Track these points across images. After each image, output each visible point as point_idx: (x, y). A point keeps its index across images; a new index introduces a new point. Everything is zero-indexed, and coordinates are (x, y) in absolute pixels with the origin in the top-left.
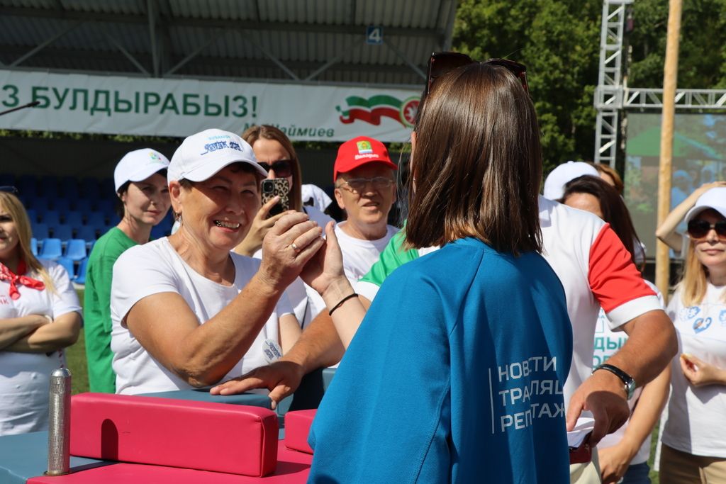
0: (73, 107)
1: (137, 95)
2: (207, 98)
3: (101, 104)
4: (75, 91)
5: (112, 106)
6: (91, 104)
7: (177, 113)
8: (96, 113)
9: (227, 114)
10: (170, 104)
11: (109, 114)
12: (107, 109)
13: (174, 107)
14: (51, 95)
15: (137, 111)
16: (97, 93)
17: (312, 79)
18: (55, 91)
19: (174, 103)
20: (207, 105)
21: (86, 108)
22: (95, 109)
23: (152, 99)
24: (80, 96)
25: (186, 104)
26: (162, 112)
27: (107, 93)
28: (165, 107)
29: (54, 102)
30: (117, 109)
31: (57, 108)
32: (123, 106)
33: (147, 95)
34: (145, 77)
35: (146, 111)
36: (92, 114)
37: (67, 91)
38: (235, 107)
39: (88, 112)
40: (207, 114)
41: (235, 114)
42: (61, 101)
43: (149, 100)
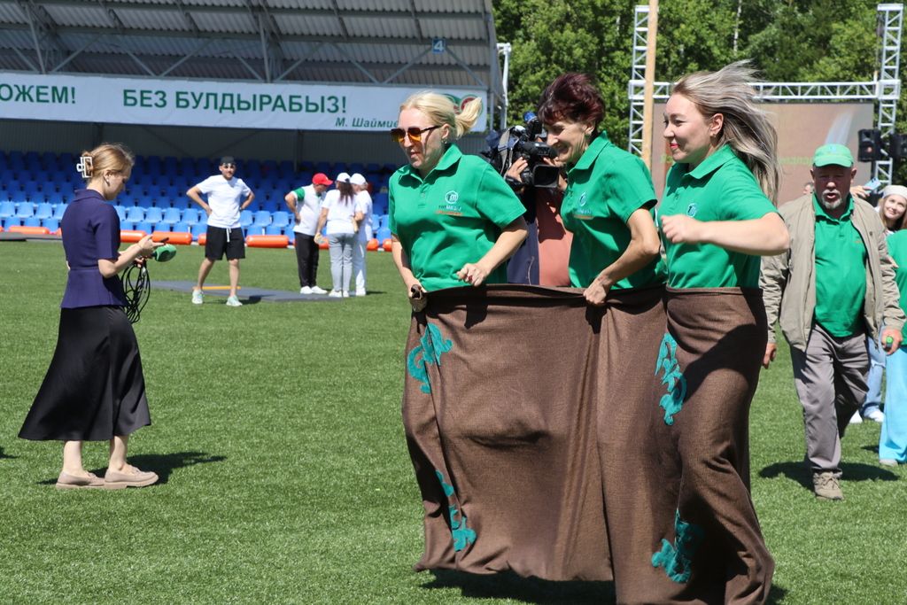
0: (207, 107)
1: (255, 96)
2: (307, 98)
3: (227, 104)
4: (208, 95)
5: (235, 106)
6: (219, 105)
7: (285, 110)
8: (223, 111)
9: (323, 111)
10: (279, 103)
11: (233, 112)
12: (232, 108)
13: (283, 106)
14: (189, 97)
15: (255, 109)
16: (224, 95)
17: (389, 82)
18: (193, 94)
19: (282, 102)
20: (308, 104)
21: (216, 107)
22: (223, 108)
23: (265, 100)
24: (212, 98)
25: (291, 103)
26: (273, 109)
27: (232, 96)
28: (275, 106)
29: (193, 103)
30: (239, 108)
31: (194, 108)
32: (244, 105)
33: (262, 96)
34: (260, 82)
35: (261, 109)
36: (221, 112)
37: (201, 94)
38: (329, 104)
39: (218, 110)
40: (307, 110)
41: (329, 110)
42: (198, 102)
43: (262, 102)
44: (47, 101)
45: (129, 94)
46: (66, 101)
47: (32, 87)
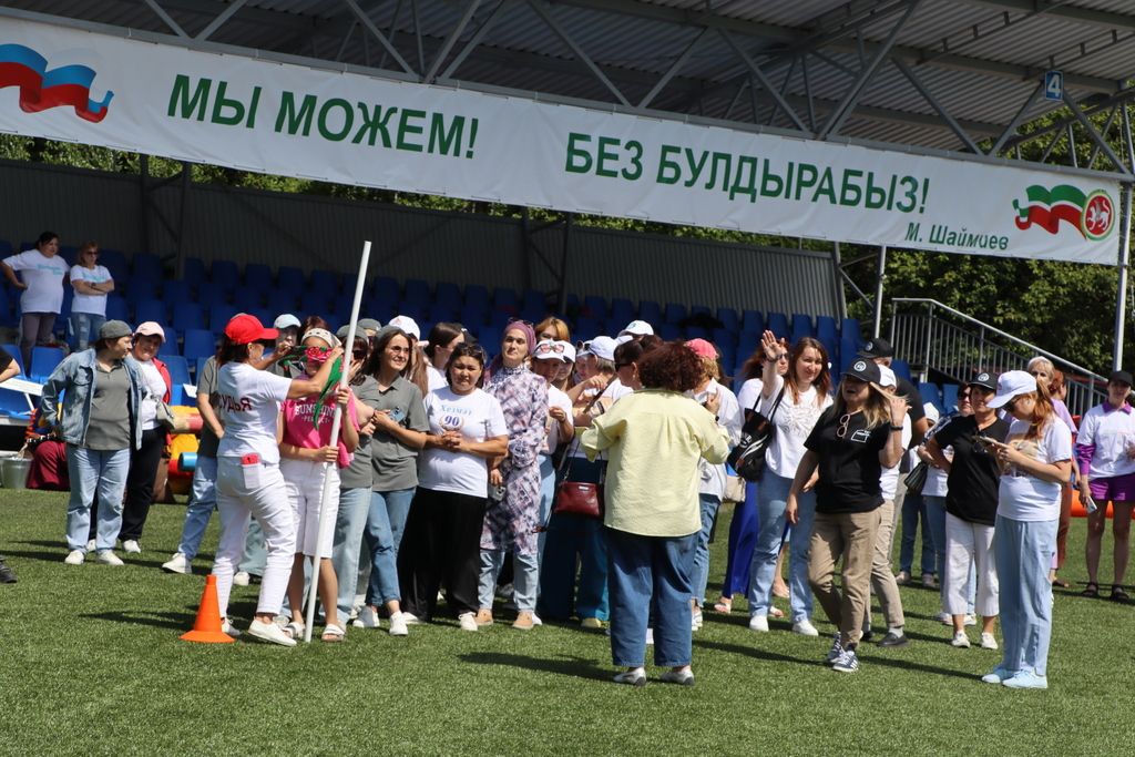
0: (710, 186)
1: (791, 165)
2: (871, 175)
3: (744, 183)
4: (717, 156)
5: (758, 185)
6: (732, 183)
7: (833, 200)
8: (736, 194)
9: (889, 208)
10: (826, 185)
11: (753, 200)
12: (750, 190)
13: (830, 192)
14: (681, 159)
15: (787, 196)
16: (743, 159)
18: (689, 152)
19: (831, 184)
20: (871, 189)
21: (725, 189)
22: (737, 189)
23: (807, 176)
24: (722, 163)
25: (846, 187)
26: (815, 199)
27: (753, 161)
28: (820, 191)
29: (687, 174)
30: (765, 192)
31: (689, 184)
32: (772, 186)
33: (802, 167)
34: (803, 138)
35: (798, 196)
36: (732, 198)
37: (706, 154)
38: (901, 195)
39: (728, 193)
40: (869, 204)
41: (899, 204)
42: (696, 172)
43: (803, 179)
44: (418, 148)
45: (579, 145)
46: (457, 153)
47: (393, 110)
